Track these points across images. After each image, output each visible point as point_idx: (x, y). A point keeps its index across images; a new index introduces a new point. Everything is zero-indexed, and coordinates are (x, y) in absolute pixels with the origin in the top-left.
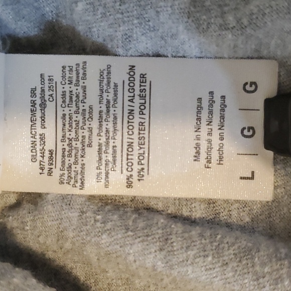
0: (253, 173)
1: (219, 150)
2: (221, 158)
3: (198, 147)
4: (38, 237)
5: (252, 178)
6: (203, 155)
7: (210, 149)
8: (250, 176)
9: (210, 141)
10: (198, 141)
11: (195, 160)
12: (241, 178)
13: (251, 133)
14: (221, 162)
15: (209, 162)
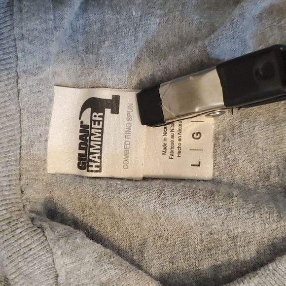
0: (199, 162)
1: (178, 147)
2: (179, 153)
3: (165, 145)
4: (80, 198)
5: (199, 165)
6: (168, 151)
7: (172, 146)
8: (198, 164)
9: (172, 142)
10: (165, 142)
11: (163, 154)
12: (192, 165)
13: (198, 136)
14: (180, 155)
15: (172, 155)
